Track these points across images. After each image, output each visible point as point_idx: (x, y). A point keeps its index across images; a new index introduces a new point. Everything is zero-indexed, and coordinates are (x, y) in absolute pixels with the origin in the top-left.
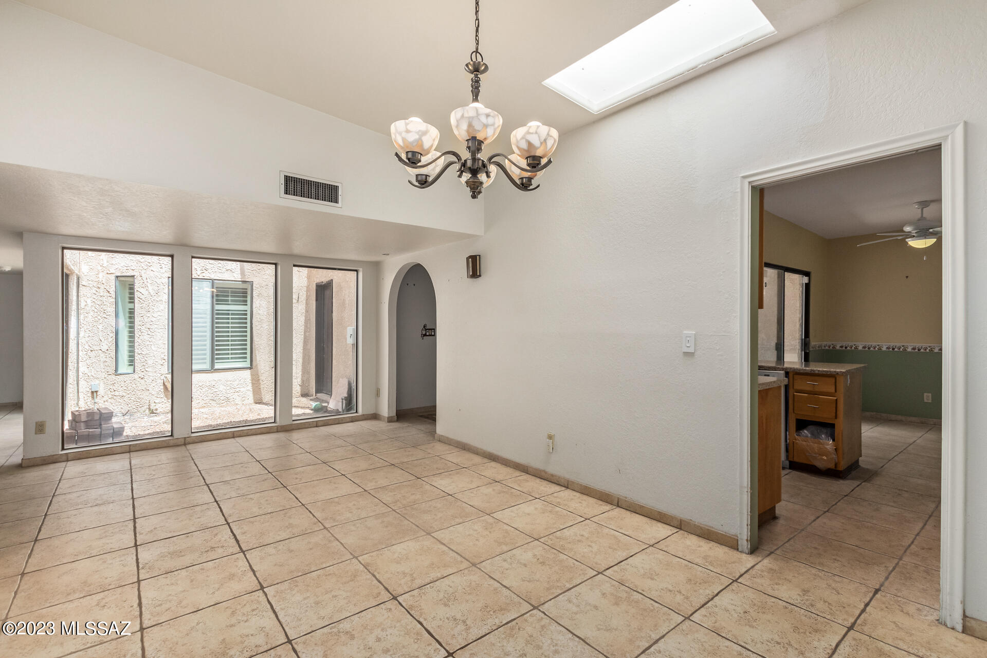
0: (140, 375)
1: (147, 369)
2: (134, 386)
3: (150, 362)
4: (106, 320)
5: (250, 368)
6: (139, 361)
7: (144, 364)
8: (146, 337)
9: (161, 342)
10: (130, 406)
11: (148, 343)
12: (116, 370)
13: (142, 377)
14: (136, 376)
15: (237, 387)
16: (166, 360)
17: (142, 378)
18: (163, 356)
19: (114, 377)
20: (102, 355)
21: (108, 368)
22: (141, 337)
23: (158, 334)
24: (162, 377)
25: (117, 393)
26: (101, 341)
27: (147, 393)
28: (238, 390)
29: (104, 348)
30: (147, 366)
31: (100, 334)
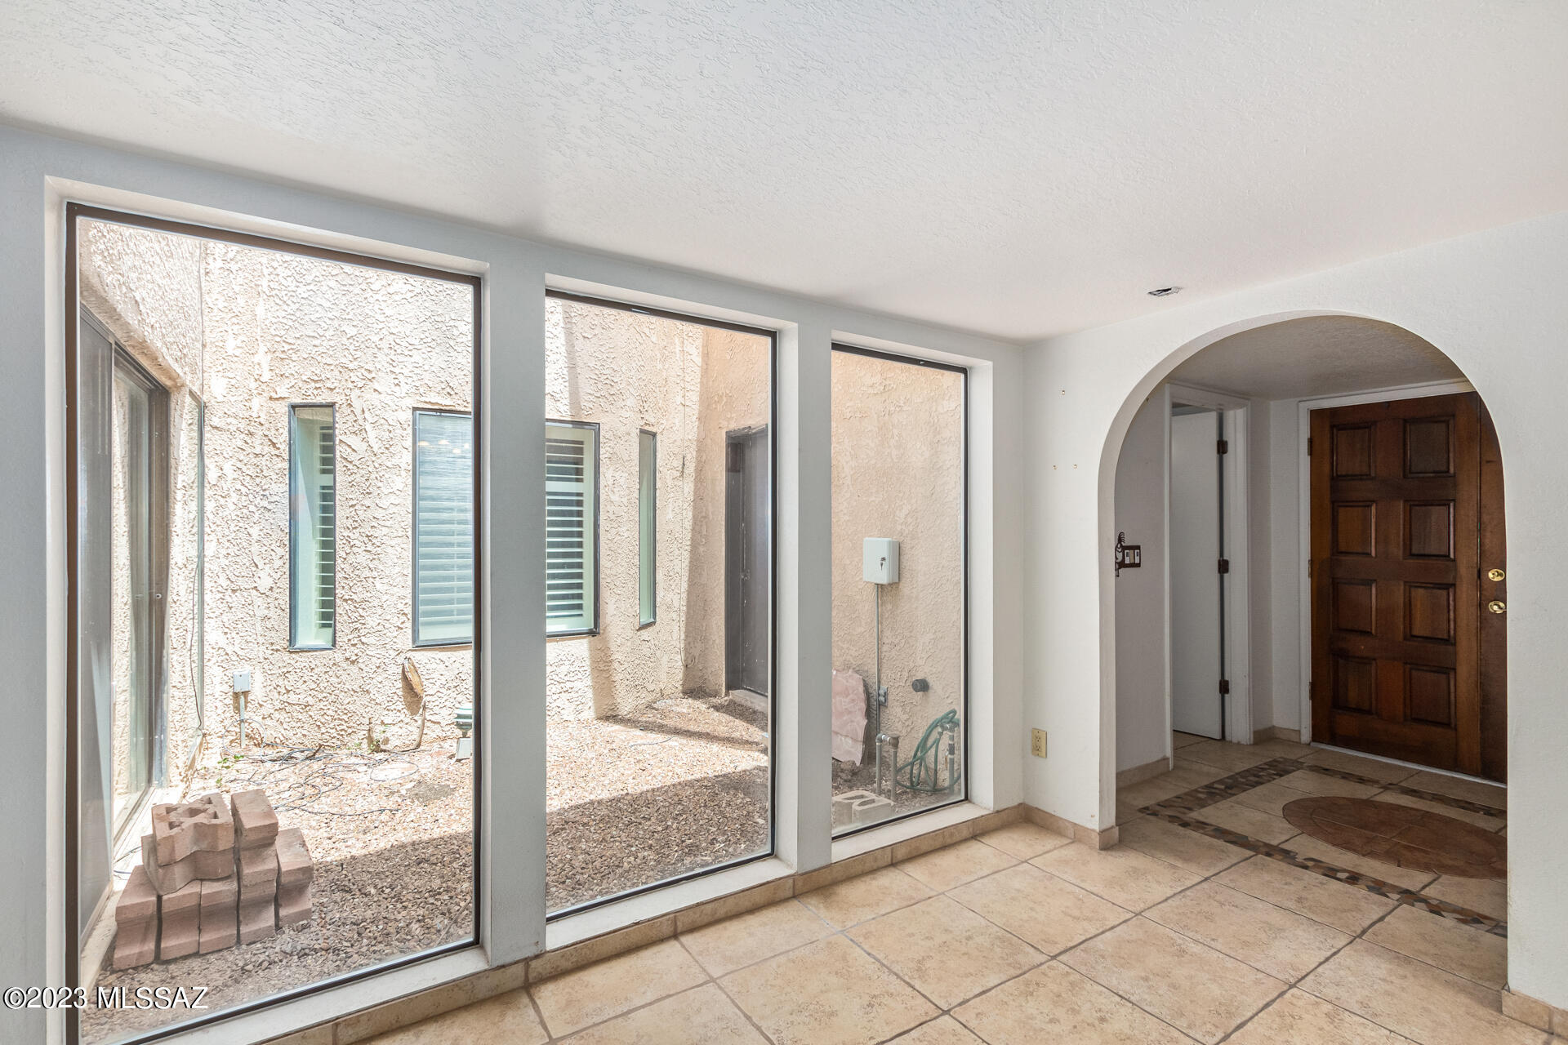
0: (347, 655)
1: (363, 639)
2: (334, 680)
3: (372, 621)
4: (267, 514)
5: (592, 633)
6: (346, 618)
7: (359, 626)
8: (363, 558)
9: (397, 569)
10: (323, 730)
11: (367, 573)
12: (292, 640)
13: (354, 658)
14: (338, 656)
15: (566, 678)
16: (410, 616)
17: (353, 662)
18: (401, 606)
19: (286, 656)
20: (259, 601)
21: (273, 634)
22: (351, 559)
23: (389, 550)
24: (400, 660)
25: (293, 698)
26: (257, 566)
27: (365, 699)
28: (569, 685)
29: (265, 583)
30: (363, 632)
31: (255, 548)
